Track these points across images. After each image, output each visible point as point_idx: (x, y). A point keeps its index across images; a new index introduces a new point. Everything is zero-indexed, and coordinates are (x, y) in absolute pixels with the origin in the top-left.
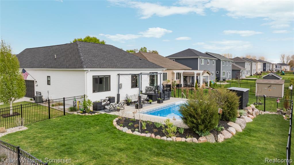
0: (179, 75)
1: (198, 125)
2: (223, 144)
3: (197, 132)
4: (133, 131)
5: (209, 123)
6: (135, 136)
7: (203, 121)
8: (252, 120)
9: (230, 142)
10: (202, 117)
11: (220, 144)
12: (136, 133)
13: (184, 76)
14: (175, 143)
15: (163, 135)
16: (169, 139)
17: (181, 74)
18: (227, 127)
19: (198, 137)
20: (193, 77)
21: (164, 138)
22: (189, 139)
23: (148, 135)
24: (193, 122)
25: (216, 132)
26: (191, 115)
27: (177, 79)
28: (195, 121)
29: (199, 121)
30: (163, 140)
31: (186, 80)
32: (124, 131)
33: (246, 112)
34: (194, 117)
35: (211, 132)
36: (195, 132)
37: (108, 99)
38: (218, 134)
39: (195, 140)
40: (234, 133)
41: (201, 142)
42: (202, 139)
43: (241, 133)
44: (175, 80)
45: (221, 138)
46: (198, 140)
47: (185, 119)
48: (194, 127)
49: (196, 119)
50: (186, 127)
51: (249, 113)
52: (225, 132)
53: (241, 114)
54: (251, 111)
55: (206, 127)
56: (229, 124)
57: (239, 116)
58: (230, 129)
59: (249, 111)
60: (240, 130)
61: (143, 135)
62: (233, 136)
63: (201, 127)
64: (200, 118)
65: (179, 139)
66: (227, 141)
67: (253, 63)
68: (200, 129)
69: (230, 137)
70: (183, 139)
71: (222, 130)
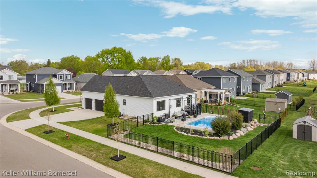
0: (206, 93)
1: (220, 131)
2: (232, 141)
3: (219, 135)
4: (187, 134)
5: (225, 130)
6: (189, 136)
7: (222, 129)
8: (252, 129)
9: (236, 140)
10: (222, 127)
11: (230, 140)
12: (189, 135)
13: (210, 94)
14: (209, 139)
15: (203, 136)
16: (206, 138)
17: (207, 92)
18: (235, 133)
19: (220, 137)
20: (217, 95)
21: (204, 137)
22: (215, 138)
23: (196, 136)
24: (217, 130)
25: (229, 135)
26: (216, 126)
27: (204, 96)
28: (218, 129)
29: (221, 129)
30: (203, 138)
31: (211, 97)
32: (183, 134)
33: (250, 124)
34: (218, 127)
35: (226, 135)
36: (218, 134)
37: (164, 115)
38: (229, 136)
39: (218, 138)
40: (239, 135)
41: (221, 139)
42: (222, 138)
43: (243, 136)
44: (203, 97)
45: (231, 138)
46: (220, 138)
47: (214, 129)
48: (218, 132)
49: (219, 128)
50: (214, 132)
51: (251, 125)
52: (234, 135)
53: (246, 125)
54: (253, 124)
55: (224, 132)
56: (237, 131)
57: (245, 127)
58: (237, 134)
59: (252, 123)
60: (243, 134)
61: (193, 135)
62: (238, 137)
63: (221, 132)
64: (221, 128)
65: (211, 138)
66: (235, 139)
67: (275, 75)
68: (221, 133)
69: (236, 138)
70: (213, 138)
71: (232, 134)
